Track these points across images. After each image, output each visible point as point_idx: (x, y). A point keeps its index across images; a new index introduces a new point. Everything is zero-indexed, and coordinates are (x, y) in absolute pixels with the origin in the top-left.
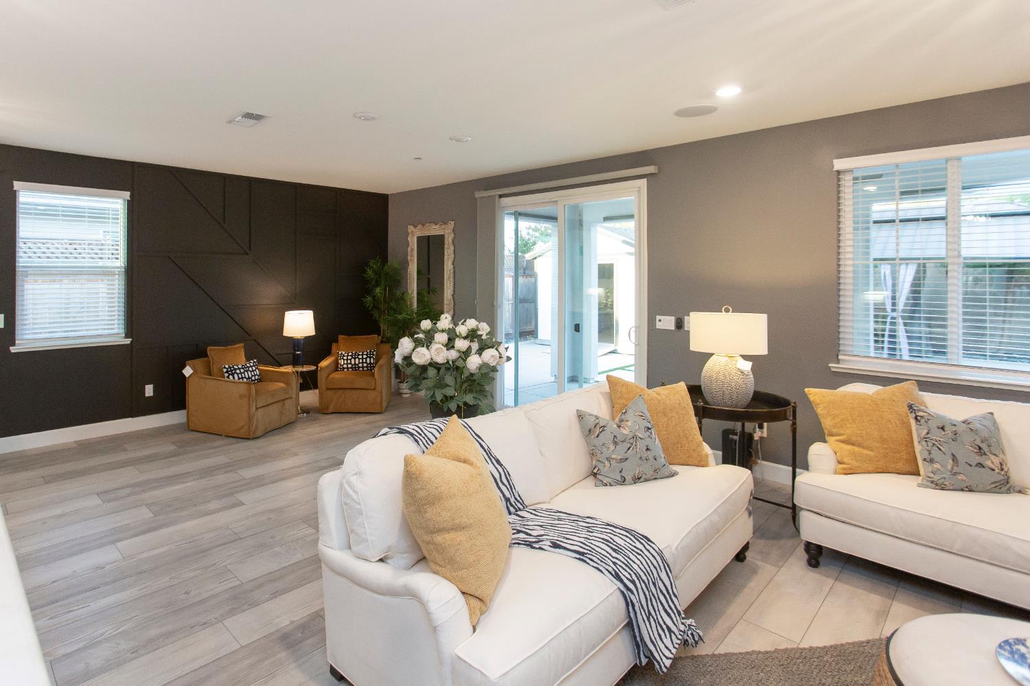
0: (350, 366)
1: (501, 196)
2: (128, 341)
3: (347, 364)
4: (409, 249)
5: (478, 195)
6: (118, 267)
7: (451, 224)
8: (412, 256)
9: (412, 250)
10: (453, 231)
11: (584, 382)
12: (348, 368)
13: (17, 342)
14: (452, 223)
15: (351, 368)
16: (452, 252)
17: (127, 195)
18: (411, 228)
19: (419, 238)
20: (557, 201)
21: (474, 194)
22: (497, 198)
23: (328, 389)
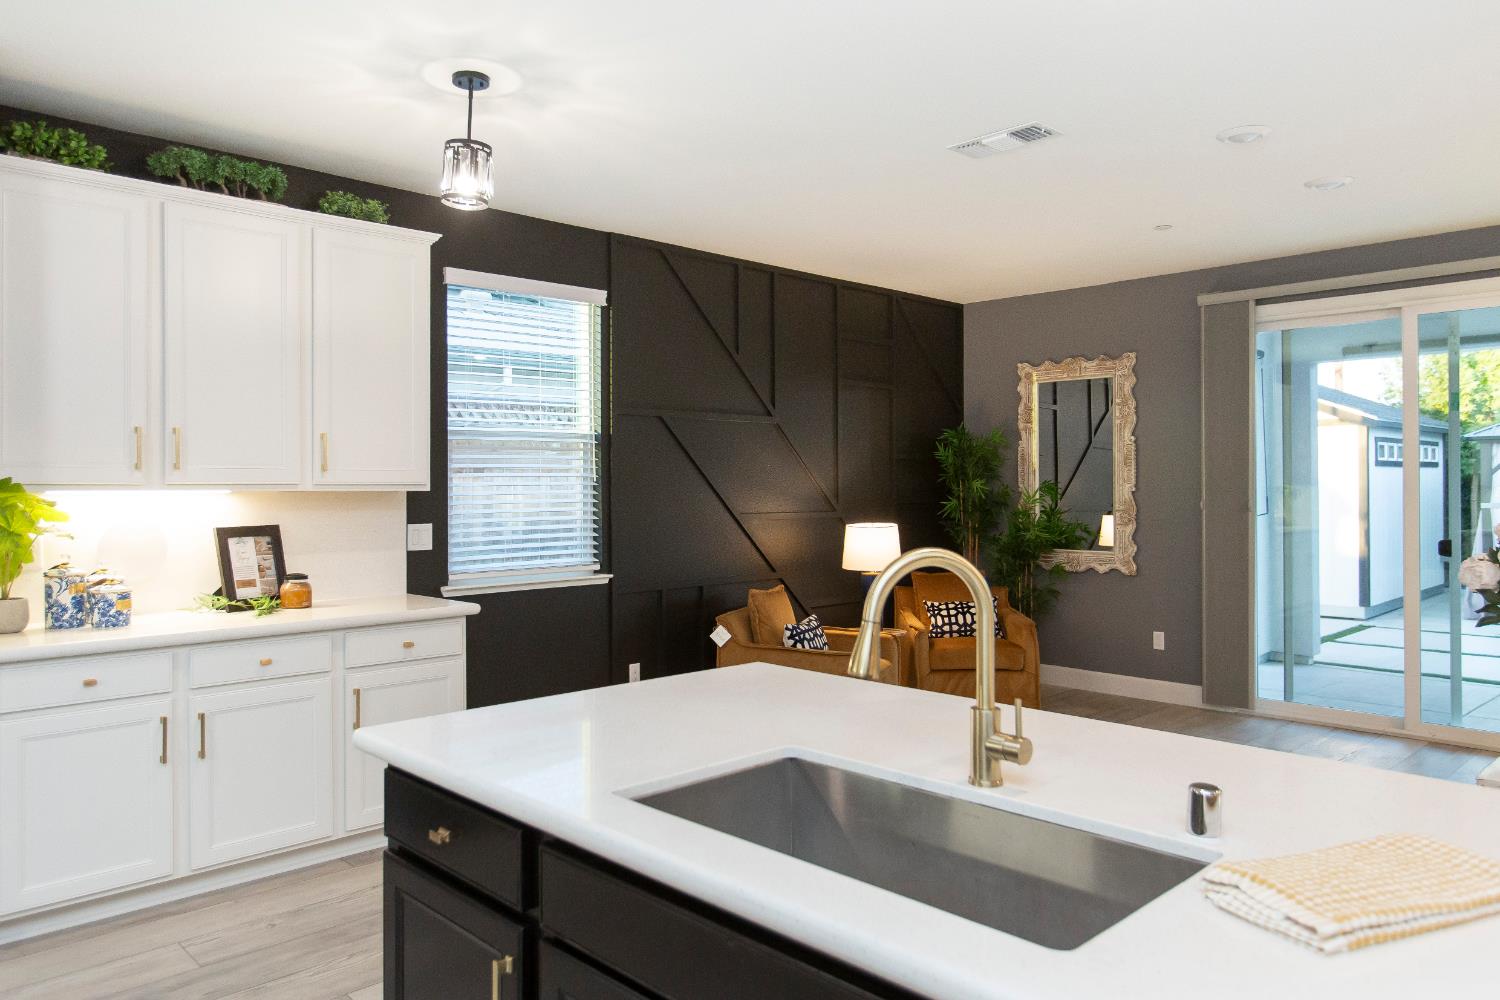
0: (955, 628)
1: (1259, 302)
2: (604, 579)
3: (950, 624)
4: (1021, 409)
5: (1204, 300)
6: (584, 436)
7: (1129, 360)
8: (1029, 421)
9: (1029, 410)
10: (1133, 370)
11: (1297, 664)
12: (951, 632)
13: (451, 577)
14: (1133, 355)
15: (958, 632)
16: (1133, 410)
17: (601, 296)
18: (1024, 369)
19: (1041, 387)
20: (1400, 308)
21: (1195, 300)
22: (1252, 304)
23: (933, 671)
